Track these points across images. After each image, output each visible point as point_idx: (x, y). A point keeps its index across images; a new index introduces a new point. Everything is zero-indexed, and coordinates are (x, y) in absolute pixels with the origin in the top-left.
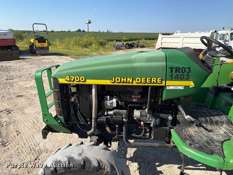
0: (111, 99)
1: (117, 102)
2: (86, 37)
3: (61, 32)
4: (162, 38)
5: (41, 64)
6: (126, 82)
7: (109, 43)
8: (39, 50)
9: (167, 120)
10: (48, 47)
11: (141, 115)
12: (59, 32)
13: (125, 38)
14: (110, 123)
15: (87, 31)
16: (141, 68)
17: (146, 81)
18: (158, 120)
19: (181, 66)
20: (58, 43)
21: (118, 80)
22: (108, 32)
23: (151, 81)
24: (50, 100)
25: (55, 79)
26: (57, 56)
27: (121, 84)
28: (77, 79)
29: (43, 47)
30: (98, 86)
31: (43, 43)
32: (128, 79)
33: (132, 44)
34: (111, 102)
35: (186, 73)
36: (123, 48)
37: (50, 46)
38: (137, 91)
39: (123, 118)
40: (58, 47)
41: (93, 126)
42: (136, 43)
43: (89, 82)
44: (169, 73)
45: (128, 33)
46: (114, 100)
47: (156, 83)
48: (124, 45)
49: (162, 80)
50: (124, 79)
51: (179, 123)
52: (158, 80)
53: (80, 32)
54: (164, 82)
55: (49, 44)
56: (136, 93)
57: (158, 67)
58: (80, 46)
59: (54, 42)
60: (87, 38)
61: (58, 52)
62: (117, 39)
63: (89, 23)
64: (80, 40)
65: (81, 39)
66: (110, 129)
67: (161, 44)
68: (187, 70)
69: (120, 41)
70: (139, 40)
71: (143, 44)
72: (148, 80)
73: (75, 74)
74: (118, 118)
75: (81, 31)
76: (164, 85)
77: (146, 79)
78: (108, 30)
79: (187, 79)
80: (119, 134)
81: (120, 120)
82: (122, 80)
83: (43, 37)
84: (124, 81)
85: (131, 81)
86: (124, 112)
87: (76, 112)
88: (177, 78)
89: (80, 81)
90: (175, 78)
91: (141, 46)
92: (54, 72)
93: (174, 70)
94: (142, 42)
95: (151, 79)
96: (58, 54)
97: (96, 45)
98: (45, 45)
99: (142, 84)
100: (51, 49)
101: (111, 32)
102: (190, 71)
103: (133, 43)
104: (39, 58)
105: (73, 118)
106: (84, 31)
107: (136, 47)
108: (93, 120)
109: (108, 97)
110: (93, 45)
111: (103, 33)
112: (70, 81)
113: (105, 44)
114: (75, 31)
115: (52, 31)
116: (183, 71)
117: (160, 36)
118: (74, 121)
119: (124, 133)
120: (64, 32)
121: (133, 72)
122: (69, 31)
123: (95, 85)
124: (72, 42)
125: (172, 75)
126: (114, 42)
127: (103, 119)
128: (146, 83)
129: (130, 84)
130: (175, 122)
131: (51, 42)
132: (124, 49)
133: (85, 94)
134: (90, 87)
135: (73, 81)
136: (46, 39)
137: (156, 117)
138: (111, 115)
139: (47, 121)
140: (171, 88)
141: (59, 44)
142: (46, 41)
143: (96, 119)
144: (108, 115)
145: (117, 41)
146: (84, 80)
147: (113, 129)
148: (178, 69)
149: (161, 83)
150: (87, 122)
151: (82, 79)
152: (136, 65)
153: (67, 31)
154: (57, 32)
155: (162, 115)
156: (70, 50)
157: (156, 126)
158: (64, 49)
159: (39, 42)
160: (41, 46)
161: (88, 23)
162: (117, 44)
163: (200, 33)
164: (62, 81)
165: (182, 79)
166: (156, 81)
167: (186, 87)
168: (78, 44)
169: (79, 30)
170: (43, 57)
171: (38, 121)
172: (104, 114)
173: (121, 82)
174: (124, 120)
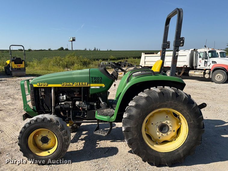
0: (63, 95)
1: (66, 97)
2: (68, 56)
3: (40, 50)
4: (145, 57)
5: (17, 84)
6: (70, 85)
7: (94, 62)
8: (15, 72)
9: (94, 106)
10: (25, 68)
11: (79, 104)
12: (37, 51)
13: (112, 57)
14: (63, 109)
15: (71, 50)
16: (77, 78)
17: (80, 84)
18: (89, 106)
19: (97, 76)
20: (35, 64)
21: (65, 84)
22: (95, 50)
23: (82, 84)
24: (29, 98)
25: (32, 85)
26: (34, 77)
27: (67, 86)
28: (43, 84)
29: (20, 68)
30: (55, 88)
31: (20, 65)
32: (70, 83)
33: (119, 63)
34: (63, 97)
35: (100, 80)
36: (109, 67)
37: (26, 67)
38: (77, 90)
39: (70, 106)
40: (36, 68)
41: (53, 111)
42: (123, 62)
43: (50, 86)
44: (91, 80)
45: (119, 51)
46: (65, 96)
47: (85, 85)
48: (109, 64)
49: (88, 84)
50: (68, 83)
51: (101, 107)
52: (86, 84)
53: (63, 51)
54: (89, 85)
55: (26, 65)
56: (76, 92)
57: (85, 77)
58: (60, 66)
59: (31, 63)
60: (68, 58)
61: (35, 73)
62: (103, 57)
63: (74, 40)
64: (60, 60)
65: (62, 59)
66: (63, 113)
67: (145, 63)
68: (100, 78)
69: (107, 60)
70: (127, 59)
71: (131, 63)
72: (81, 84)
73: (42, 82)
74: (67, 106)
75: (64, 49)
76: (89, 86)
77: (80, 83)
78: (95, 48)
79: (101, 83)
80: (69, 116)
81: (68, 107)
82: (67, 84)
83: (20, 59)
84: (68, 85)
85: (72, 84)
86: (71, 102)
87: (43, 104)
88: (95, 82)
89: (45, 85)
90: (94, 82)
91: (129, 65)
92: (31, 81)
93: (93, 78)
94: (130, 61)
95: (82, 83)
96: (36, 75)
97: (78, 65)
98: (22, 66)
99: (78, 86)
100: (28, 70)
101: (99, 50)
102: (102, 79)
103: (121, 62)
104: (15, 79)
105: (41, 108)
106: (67, 50)
107: (123, 66)
108: (53, 108)
109: (61, 94)
110: (76, 65)
111: (90, 51)
112: (39, 85)
113: (89, 63)
114: (57, 49)
115: (30, 50)
116: (98, 79)
117: (143, 55)
118: (42, 110)
119: (71, 116)
120: (44, 50)
121: (73, 80)
122: (50, 50)
123: (53, 87)
124: (52, 62)
125: (92, 81)
126: (99, 62)
127: (58, 107)
128: (80, 85)
129: (72, 86)
130: (99, 107)
131: (28, 63)
132: (110, 69)
133: (48, 93)
134: (51, 88)
135: (41, 85)
136: (23, 61)
137: (88, 104)
138: (63, 105)
139: (26, 109)
140: (93, 87)
141: (37, 64)
142: (23, 62)
143: (54, 107)
144: (61, 105)
145: (104, 60)
146: (47, 85)
147: (65, 113)
148: (95, 78)
149: (88, 85)
150: (50, 109)
151: (46, 84)
152: (74, 76)
153: (48, 50)
154: (36, 50)
155: (91, 103)
156: (48, 70)
157: (89, 110)
158: (43, 69)
159: (15, 63)
160: (17, 67)
161: (72, 40)
162: (103, 63)
163: (184, 51)
164: (35, 86)
165: (98, 83)
166: (85, 84)
167: (101, 87)
168: (59, 64)
169: (62, 49)
170: (19, 78)
171: (16, 125)
172: (59, 104)
173: (67, 85)
174: (70, 107)
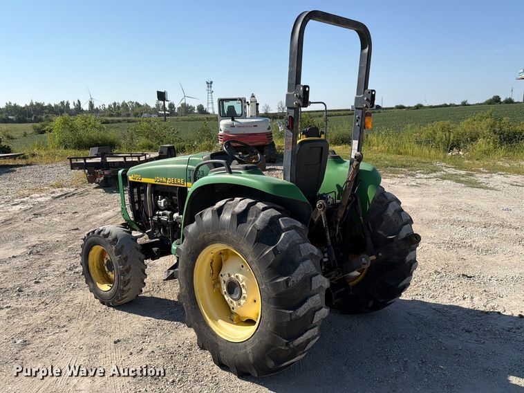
6: (163, 182)
17: (174, 182)
23: (177, 182)
27: (160, 183)
28: (137, 177)
30: (150, 185)
32: (163, 178)
34: (160, 201)
43: (144, 180)
44: (188, 175)
46: (163, 201)
49: (184, 181)
53: (497, 105)
56: (174, 194)
68: (201, 173)
75: (502, 100)
76: (186, 186)
82: (160, 179)
93: (191, 172)
99: (173, 185)
106: (509, 101)
112: (133, 177)
116: (198, 174)
120: (451, 105)
122: (464, 104)
123: (148, 183)
125: (190, 177)
129: (166, 184)
135: (135, 179)
143: (150, 217)
144: (159, 215)
146: (140, 178)
149: (184, 184)
153: (460, 104)
164: (130, 178)
166: (180, 182)
169: (496, 100)
174: (168, 221)
